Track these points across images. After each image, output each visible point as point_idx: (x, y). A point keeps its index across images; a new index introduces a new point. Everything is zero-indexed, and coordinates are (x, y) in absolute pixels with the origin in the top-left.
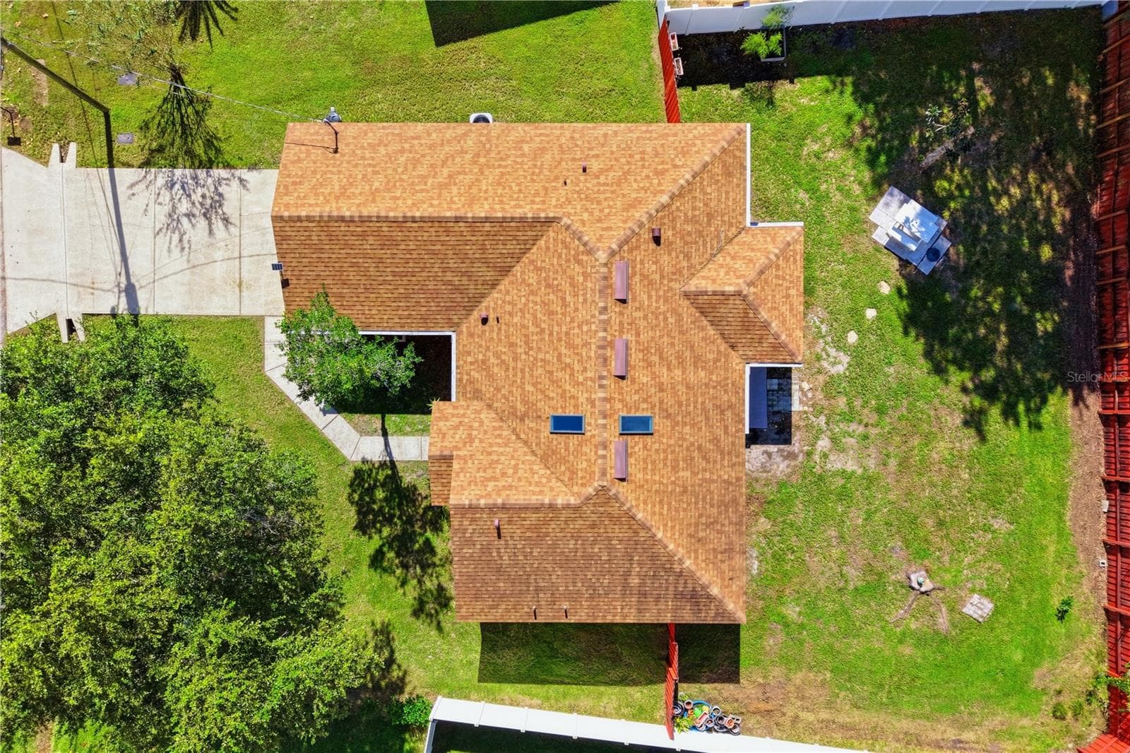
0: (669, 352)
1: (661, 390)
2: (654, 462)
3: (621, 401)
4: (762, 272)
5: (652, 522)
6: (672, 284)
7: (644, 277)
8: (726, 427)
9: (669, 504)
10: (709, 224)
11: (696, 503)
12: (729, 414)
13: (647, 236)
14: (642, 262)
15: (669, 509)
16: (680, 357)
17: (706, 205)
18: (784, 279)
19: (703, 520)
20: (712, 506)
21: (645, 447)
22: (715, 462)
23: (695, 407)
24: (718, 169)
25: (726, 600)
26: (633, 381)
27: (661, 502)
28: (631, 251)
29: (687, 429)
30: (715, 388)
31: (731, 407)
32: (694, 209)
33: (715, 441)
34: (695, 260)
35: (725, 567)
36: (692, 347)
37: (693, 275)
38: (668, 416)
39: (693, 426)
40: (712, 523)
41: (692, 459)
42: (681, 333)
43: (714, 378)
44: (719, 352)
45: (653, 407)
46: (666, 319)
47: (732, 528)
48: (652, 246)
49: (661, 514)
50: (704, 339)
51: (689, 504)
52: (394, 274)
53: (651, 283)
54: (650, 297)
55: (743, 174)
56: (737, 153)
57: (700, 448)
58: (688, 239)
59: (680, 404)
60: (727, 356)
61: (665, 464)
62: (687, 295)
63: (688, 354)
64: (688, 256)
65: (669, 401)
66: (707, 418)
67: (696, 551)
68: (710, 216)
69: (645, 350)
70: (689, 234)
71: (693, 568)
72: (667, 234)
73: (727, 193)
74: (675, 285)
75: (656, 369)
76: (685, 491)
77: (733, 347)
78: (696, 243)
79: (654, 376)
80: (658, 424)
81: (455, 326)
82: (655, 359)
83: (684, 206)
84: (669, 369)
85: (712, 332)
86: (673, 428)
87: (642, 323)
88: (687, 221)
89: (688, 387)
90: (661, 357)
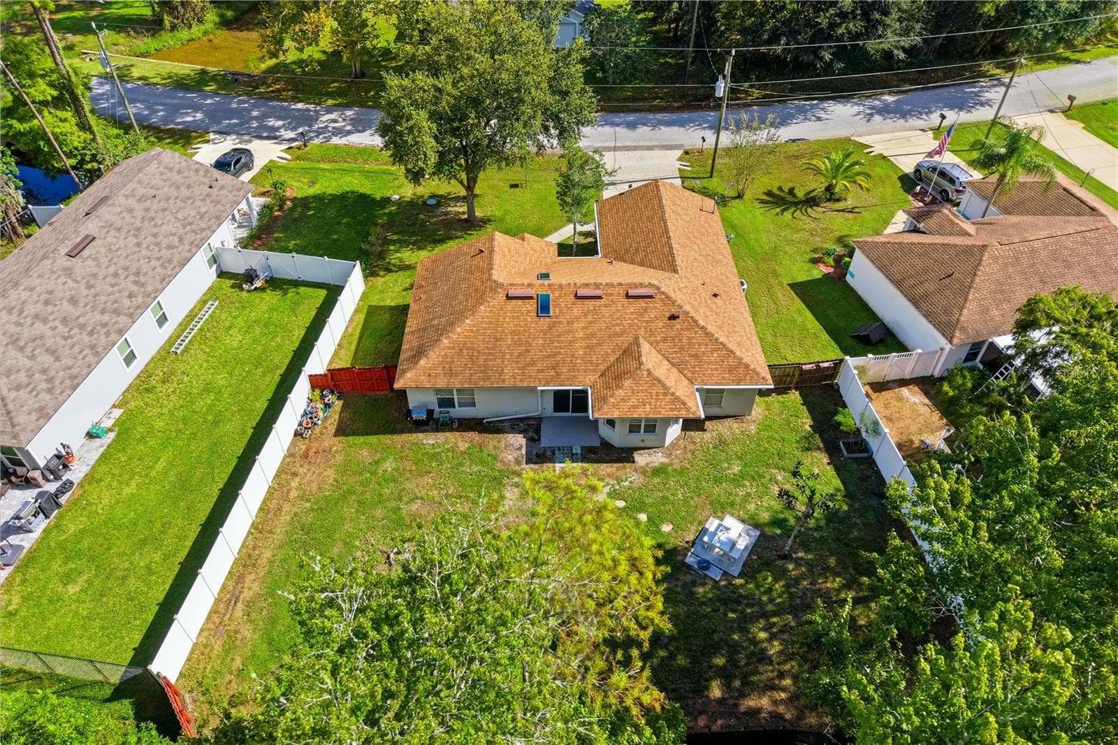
0: (595, 328)
1: (568, 323)
2: (518, 317)
3: (560, 296)
4: (659, 381)
5: (478, 318)
6: (643, 329)
7: (645, 310)
8: (542, 371)
9: (489, 328)
10: (690, 356)
11: (488, 349)
12: (552, 373)
13: (674, 310)
14: (655, 307)
15: (485, 328)
16: (592, 335)
17: (704, 353)
18: (657, 400)
19: (475, 354)
20: (485, 360)
21: (529, 311)
22: (517, 362)
23: (557, 347)
24: (731, 362)
25: (414, 371)
26: (574, 304)
27: (491, 322)
28: (662, 300)
29: (541, 341)
30: (571, 361)
31: (558, 375)
32: (699, 344)
33: (533, 363)
34: (662, 345)
35: (440, 370)
36: (600, 344)
37: (651, 344)
38: (550, 328)
39: (543, 346)
40: (472, 361)
41: (520, 345)
42: (609, 337)
43: (578, 361)
44: (598, 365)
45: (556, 317)
46: (618, 325)
47: (467, 375)
48: (668, 315)
49: (482, 323)
50: (606, 353)
51: (488, 342)
52: (633, 227)
53: (642, 315)
54: (632, 313)
55: (733, 382)
56: (748, 377)
57: (528, 351)
58: (677, 340)
59: (559, 336)
60: (595, 371)
61: (516, 326)
62: (637, 339)
63: (595, 341)
64: (664, 340)
65: (561, 329)
66: (548, 357)
67: (453, 348)
68: (696, 356)
69: (595, 311)
70: (680, 341)
71: (442, 346)
72: (677, 325)
73: (717, 370)
74: (642, 332)
75: (583, 319)
76: (497, 340)
77: (602, 375)
78: (675, 346)
79: (578, 318)
80: (544, 322)
81: (605, 256)
82: (590, 318)
83: (699, 337)
84: (583, 328)
85: (612, 359)
86: (541, 331)
87: (613, 309)
88: (690, 339)
89: (571, 342)
90: (591, 322)
